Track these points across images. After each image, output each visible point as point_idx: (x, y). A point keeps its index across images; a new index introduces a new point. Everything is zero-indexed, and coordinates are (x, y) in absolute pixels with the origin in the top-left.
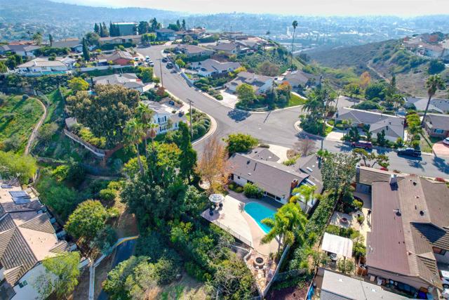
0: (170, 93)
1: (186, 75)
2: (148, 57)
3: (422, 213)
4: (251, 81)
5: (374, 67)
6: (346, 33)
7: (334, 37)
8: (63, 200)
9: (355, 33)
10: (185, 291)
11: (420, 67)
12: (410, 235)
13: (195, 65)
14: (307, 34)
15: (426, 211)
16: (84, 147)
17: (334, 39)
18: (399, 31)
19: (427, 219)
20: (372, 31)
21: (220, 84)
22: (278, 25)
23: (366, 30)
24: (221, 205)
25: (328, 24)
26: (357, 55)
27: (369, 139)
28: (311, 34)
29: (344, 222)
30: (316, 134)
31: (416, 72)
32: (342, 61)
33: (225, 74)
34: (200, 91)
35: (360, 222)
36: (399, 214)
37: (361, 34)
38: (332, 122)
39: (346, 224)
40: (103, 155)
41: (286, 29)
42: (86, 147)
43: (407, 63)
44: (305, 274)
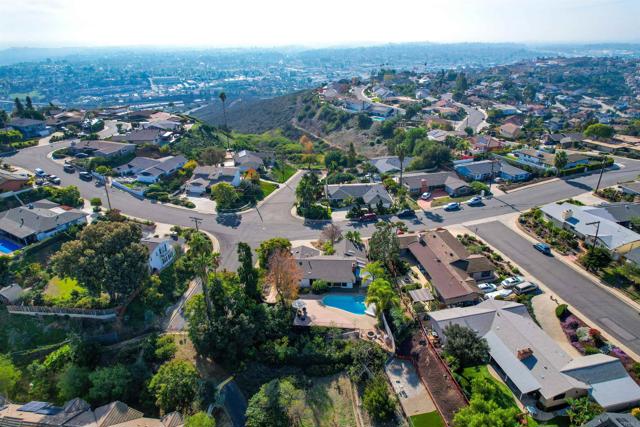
0: (127, 216)
1: (124, 186)
2: (39, 170)
3: (451, 255)
4: (216, 177)
5: (302, 127)
6: (231, 79)
7: (219, 86)
8: (121, 381)
9: (242, 78)
10: (327, 389)
11: (350, 122)
12: (454, 272)
13: (124, 169)
14: (180, 85)
15: (453, 252)
16: (67, 317)
17: (220, 88)
18: (291, 72)
19: (456, 257)
20: (261, 74)
21: (176, 188)
22: (135, 77)
23: (254, 74)
24: (304, 309)
25: (202, 68)
26: (275, 114)
27: (371, 211)
28: (187, 86)
29: (408, 281)
30: (321, 218)
31: (348, 128)
32: (262, 123)
33: (175, 174)
34: (159, 202)
35: (416, 277)
36: (439, 261)
37: (250, 79)
38: (326, 203)
39: (409, 282)
40: (114, 315)
41: (149, 82)
42: (72, 315)
43: (336, 119)
44: (411, 324)
